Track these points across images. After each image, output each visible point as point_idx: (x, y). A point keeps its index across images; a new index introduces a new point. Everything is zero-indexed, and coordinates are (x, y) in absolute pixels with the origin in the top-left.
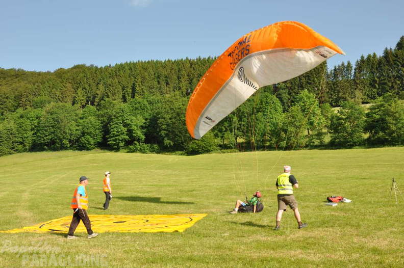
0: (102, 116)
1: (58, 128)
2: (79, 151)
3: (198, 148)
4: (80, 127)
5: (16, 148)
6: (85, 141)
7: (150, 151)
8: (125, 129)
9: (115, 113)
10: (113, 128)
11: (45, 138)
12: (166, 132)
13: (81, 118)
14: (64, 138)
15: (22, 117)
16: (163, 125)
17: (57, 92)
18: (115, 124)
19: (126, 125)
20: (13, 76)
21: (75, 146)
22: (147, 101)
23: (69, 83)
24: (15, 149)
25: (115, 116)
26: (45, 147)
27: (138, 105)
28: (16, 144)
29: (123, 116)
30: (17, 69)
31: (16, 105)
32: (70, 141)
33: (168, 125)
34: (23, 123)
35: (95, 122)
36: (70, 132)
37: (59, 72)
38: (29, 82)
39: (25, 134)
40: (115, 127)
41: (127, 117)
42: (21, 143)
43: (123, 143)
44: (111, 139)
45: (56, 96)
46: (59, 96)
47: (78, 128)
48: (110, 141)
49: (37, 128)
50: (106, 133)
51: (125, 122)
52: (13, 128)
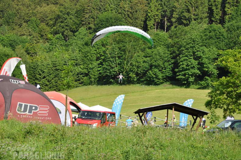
0: (172, 46)
1: (125, 59)
2: (146, 86)
4: (148, 59)
5: (82, 80)
6: (153, 75)
8: (197, 62)
9: (185, 44)
10: (182, 61)
11: (111, 70)
13: (150, 48)
14: (131, 71)
18: (185, 56)
19: (197, 58)
21: (142, 79)
24: (80, 82)
25: (185, 47)
26: (111, 80)
28: (81, 76)
29: (194, 47)
32: (137, 74)
34: (88, 52)
35: (164, 54)
36: (137, 64)
39: (90, 65)
40: (184, 60)
41: (199, 48)
42: (87, 75)
43: (194, 78)
44: (181, 73)
45: (125, 11)
46: (128, 11)
47: (145, 59)
48: (179, 75)
49: (103, 57)
50: (176, 65)
51: (196, 54)
52: (78, 58)
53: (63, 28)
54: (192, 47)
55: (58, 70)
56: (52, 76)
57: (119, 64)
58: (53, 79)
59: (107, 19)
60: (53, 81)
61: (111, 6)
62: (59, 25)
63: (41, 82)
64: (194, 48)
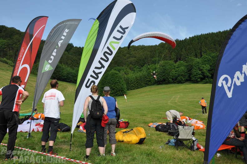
1: (167, 73)
2: (178, 84)
6: (180, 79)
8: (200, 72)
10: (193, 72)
13: (177, 68)
14: (170, 78)
19: (201, 70)
21: (175, 81)
22: (211, 57)
24: (147, 84)
25: (194, 65)
27: (206, 59)
28: (148, 82)
32: (173, 79)
35: (184, 69)
36: (172, 75)
40: (195, 71)
41: (201, 66)
43: (200, 79)
47: (176, 73)
48: (193, 78)
50: (190, 74)
51: (200, 68)
52: (146, 74)
54: (198, 65)
56: (135, 82)
57: (164, 76)
60: (136, 84)
63: (131, 85)
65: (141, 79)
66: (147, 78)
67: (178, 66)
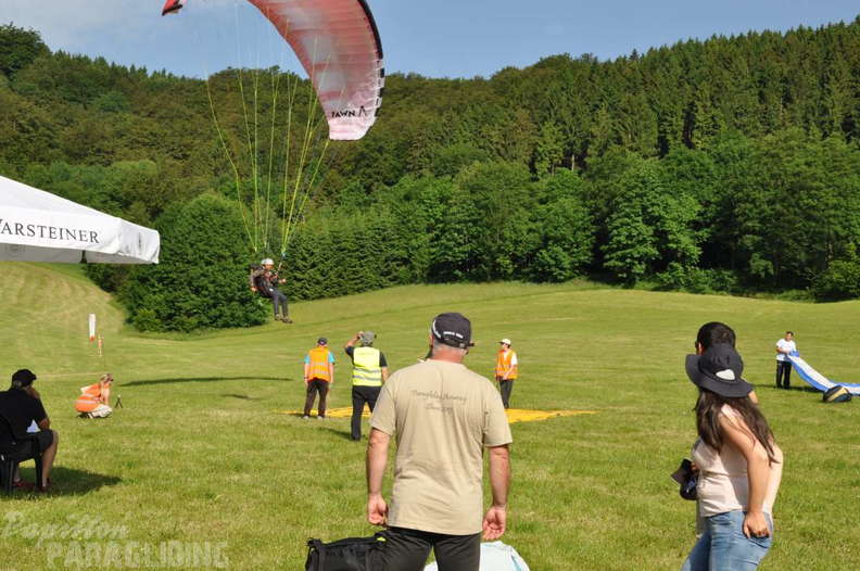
0: (594, 196)
1: (489, 226)
2: (535, 285)
3: (848, 283)
4: (540, 224)
5: (395, 274)
6: (549, 259)
7: (713, 289)
8: (651, 230)
9: (623, 189)
10: (617, 228)
11: (457, 250)
12: (757, 238)
13: (542, 202)
14: (500, 251)
15: (407, 198)
16: (749, 219)
17: (493, 133)
18: (624, 217)
19: (651, 220)
20: (396, 92)
21: (526, 270)
23: (524, 107)
24: (391, 277)
25: (623, 196)
26: (457, 272)
27: (685, 167)
28: (394, 263)
29: (645, 195)
30: (407, 74)
31: (399, 166)
32: (514, 259)
33: (763, 221)
34: (409, 213)
35: (575, 212)
36: (514, 237)
37: (502, 78)
38: (432, 108)
39: (413, 241)
40: (622, 224)
41: (656, 198)
42: (405, 261)
43: (644, 266)
44: (614, 255)
45: (491, 142)
46: (497, 143)
47: (533, 226)
48: (611, 259)
49: (440, 226)
50: (603, 236)
51: (650, 210)
52: (388, 225)
53: (370, 177)
54: (641, 196)
55: (344, 249)
56: (330, 263)
57: (473, 237)
58: (331, 269)
59: (456, 157)
60: (331, 273)
61: (465, 133)
62: (362, 171)
63: (306, 276)
64: (645, 198)
65: (362, 247)
66: (393, 246)
67: (547, 192)
